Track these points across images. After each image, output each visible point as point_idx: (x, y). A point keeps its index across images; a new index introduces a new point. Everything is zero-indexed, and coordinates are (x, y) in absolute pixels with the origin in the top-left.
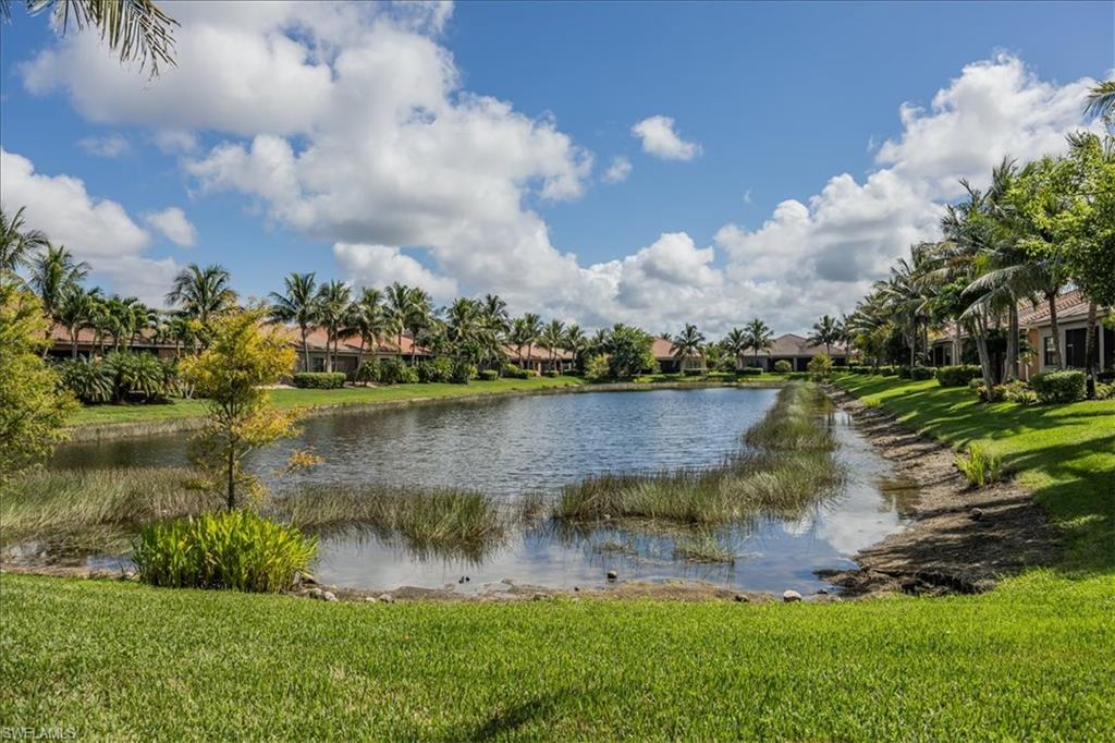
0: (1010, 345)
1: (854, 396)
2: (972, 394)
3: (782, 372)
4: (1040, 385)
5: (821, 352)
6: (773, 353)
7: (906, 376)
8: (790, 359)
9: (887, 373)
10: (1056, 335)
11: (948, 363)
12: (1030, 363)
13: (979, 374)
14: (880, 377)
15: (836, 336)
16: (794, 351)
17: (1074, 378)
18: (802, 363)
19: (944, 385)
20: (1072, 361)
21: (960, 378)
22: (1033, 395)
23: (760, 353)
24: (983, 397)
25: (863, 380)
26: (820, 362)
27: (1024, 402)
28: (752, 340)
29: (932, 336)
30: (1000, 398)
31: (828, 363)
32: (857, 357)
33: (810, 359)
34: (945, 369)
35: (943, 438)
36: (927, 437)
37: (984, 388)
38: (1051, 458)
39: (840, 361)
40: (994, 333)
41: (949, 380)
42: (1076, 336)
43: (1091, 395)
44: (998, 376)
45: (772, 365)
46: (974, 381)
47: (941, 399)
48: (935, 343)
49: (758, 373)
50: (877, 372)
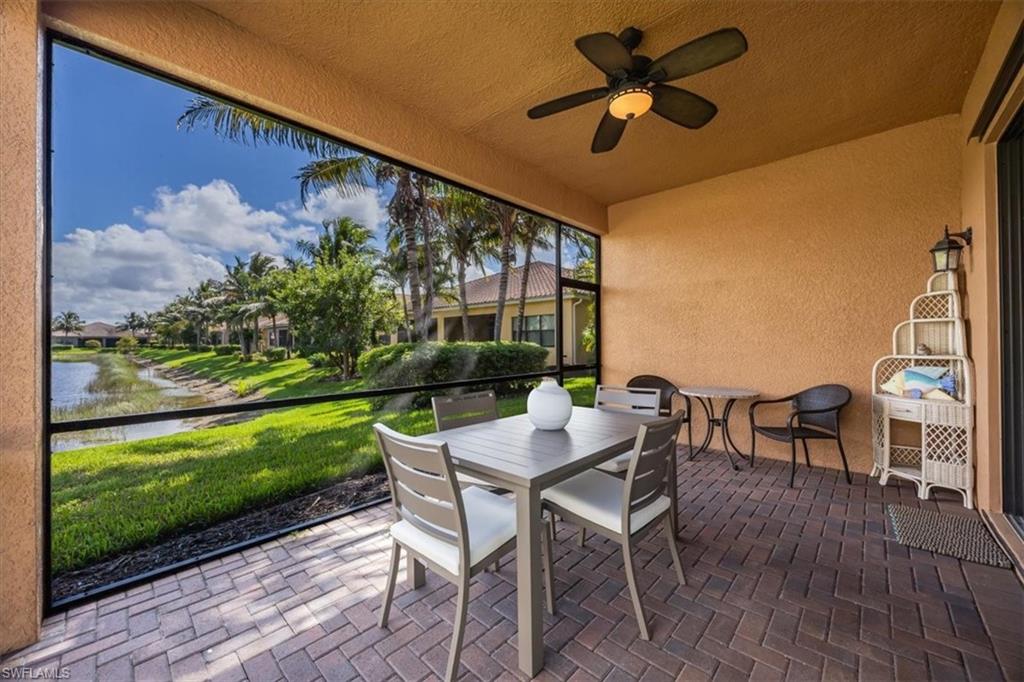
0: (254, 335)
1: (160, 362)
2: (235, 358)
3: (92, 347)
4: (269, 354)
5: (128, 334)
6: (83, 334)
7: (194, 350)
8: (100, 339)
9: (181, 348)
10: (275, 332)
11: (220, 342)
12: (264, 344)
13: (239, 349)
14: (175, 351)
15: (141, 326)
16: (105, 334)
17: (283, 351)
18: (110, 343)
19: (219, 355)
20: (281, 344)
21: (228, 351)
22: (265, 359)
23: (70, 334)
24: (242, 360)
25: (165, 353)
26: (126, 341)
27: (261, 362)
28: (63, 325)
29: (210, 329)
30: (249, 360)
31: (134, 342)
32: (156, 338)
33: (119, 339)
34: (219, 346)
35: (223, 380)
36: (215, 380)
37: (242, 356)
38: (273, 382)
39: (143, 341)
40: (246, 330)
41: (220, 352)
42: (283, 333)
43: (289, 357)
44: (248, 350)
45: (82, 343)
46: (236, 352)
47: (218, 362)
48: (212, 333)
49: (69, 348)
50: (172, 348)
